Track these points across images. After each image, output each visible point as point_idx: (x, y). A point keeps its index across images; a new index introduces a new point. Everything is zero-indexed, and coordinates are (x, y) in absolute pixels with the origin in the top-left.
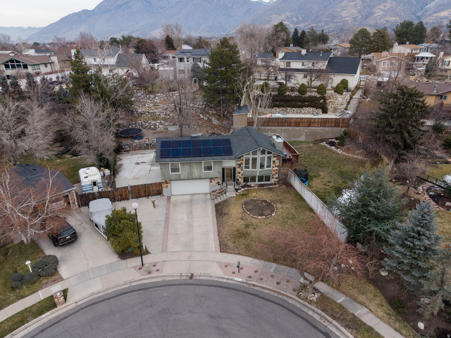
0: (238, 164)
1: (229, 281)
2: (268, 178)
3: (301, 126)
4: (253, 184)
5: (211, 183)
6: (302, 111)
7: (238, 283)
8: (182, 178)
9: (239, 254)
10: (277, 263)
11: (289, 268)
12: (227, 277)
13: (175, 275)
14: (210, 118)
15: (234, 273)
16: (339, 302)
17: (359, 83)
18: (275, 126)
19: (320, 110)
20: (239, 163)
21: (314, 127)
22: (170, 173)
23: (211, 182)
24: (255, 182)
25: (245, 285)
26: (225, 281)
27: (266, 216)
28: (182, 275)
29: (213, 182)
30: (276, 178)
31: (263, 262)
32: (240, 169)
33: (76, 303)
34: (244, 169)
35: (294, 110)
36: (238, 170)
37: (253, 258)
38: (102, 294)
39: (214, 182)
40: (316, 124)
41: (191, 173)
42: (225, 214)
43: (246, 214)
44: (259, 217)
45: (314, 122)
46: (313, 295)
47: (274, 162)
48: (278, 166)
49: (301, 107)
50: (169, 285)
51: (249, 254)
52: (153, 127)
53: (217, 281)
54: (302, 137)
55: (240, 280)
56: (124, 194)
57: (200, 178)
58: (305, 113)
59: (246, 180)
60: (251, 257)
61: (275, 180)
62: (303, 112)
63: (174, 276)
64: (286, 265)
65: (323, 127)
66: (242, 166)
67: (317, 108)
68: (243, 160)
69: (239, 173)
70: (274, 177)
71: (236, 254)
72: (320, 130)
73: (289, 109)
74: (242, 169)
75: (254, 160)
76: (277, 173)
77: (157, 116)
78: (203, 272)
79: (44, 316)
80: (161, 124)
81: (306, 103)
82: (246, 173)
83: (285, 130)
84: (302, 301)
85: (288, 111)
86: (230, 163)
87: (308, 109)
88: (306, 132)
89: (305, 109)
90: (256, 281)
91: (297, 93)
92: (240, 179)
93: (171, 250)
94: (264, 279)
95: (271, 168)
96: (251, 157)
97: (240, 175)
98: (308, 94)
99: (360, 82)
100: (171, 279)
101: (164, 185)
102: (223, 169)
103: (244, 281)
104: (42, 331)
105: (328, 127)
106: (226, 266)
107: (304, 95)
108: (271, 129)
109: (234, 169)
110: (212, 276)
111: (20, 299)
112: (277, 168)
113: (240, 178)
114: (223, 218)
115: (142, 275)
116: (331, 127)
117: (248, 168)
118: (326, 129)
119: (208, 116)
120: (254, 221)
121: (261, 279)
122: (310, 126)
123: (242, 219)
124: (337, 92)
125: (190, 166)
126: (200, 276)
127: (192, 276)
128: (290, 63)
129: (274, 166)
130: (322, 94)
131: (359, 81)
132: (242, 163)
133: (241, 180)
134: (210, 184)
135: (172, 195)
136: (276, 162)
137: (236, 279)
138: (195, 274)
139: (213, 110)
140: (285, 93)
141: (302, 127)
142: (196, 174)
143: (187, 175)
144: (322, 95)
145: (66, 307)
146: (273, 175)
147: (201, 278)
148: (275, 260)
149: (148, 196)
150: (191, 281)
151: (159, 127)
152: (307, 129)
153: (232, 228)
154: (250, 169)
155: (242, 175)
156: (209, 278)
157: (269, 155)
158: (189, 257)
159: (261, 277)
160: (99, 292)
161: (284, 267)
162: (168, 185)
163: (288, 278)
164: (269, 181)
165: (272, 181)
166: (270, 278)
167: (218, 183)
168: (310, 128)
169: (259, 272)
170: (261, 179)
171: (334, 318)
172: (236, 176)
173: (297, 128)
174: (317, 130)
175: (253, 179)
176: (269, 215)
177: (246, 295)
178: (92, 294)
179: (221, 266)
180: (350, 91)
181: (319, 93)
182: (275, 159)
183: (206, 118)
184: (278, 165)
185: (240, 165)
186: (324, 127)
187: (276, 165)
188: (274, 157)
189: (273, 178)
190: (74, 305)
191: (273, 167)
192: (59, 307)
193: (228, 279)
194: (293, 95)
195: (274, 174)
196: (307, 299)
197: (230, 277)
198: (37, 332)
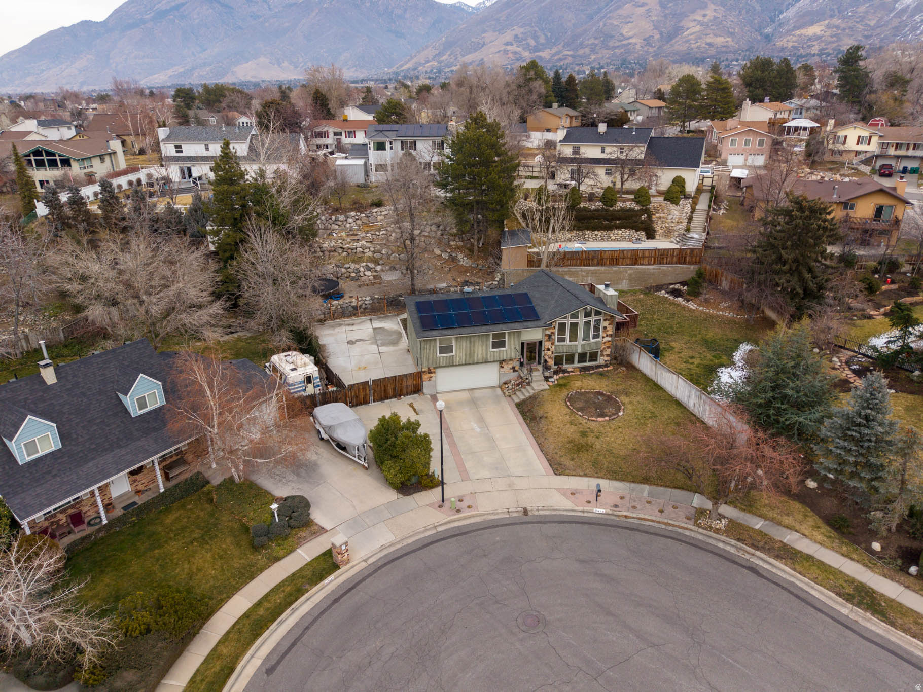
0: (546, 335)
1: (586, 514)
2: (594, 356)
3: (620, 263)
4: (569, 367)
5: (502, 370)
6: (612, 235)
7: (600, 516)
8: (456, 363)
9: (586, 475)
10: (650, 484)
11: (670, 490)
12: (581, 509)
13: (500, 511)
14: (454, 255)
15: (589, 502)
16: (757, 527)
17: (701, 182)
18: (575, 265)
19: (643, 233)
20: (548, 332)
21: (643, 264)
22: (438, 355)
23: (502, 367)
24: (573, 363)
25: (613, 517)
26: (580, 514)
27: (610, 416)
28: (510, 510)
29: (505, 366)
30: (608, 356)
31: (628, 484)
32: (550, 343)
33: (365, 561)
34: (556, 343)
35: (596, 235)
36: (547, 344)
37: (609, 479)
38: (398, 546)
39: (507, 367)
40: (646, 261)
41: (471, 354)
42: (541, 418)
43: (577, 416)
44: (600, 419)
45: (643, 257)
46: (718, 521)
47: (605, 328)
48: (611, 336)
49: (609, 228)
50: (497, 526)
51: (602, 474)
52: (353, 275)
53: (567, 515)
54: (624, 284)
55: (602, 511)
56: (362, 393)
57: (486, 362)
58: (616, 240)
59: (558, 361)
60: (606, 478)
61: (606, 358)
62: (613, 238)
63: (498, 514)
64: (664, 486)
65: (657, 264)
66: (553, 337)
67: (637, 231)
68: (554, 327)
69: (548, 350)
70: (605, 353)
71: (580, 476)
72: (653, 269)
73: (588, 232)
74: (553, 344)
75: (574, 326)
76: (608, 348)
77: (360, 255)
78: (541, 505)
79: (326, 581)
80: (369, 269)
81: (618, 222)
82: (560, 350)
83: (593, 273)
84: (704, 532)
85: (587, 236)
86: (533, 334)
87: (620, 232)
88: (630, 275)
89: (616, 232)
90: (628, 511)
91: (599, 204)
92: (549, 360)
94: (639, 507)
95: (599, 339)
96: (568, 321)
97: (550, 353)
98: (620, 205)
99: (703, 180)
100: (496, 517)
101: (425, 377)
102: (523, 344)
103: (610, 512)
104: (336, 601)
105: (666, 264)
106: (573, 494)
107: (612, 206)
108: (569, 271)
109: (540, 343)
110: (556, 510)
111: (274, 562)
112: (610, 339)
113: (549, 358)
114: (538, 424)
115: (449, 516)
116: (672, 263)
117: (563, 340)
118: (664, 267)
119: (449, 251)
120: (592, 425)
121: (634, 507)
122: (635, 264)
123: (572, 423)
124: (670, 201)
125: (470, 342)
126: (538, 510)
127: (526, 511)
128: (578, 148)
129: (605, 335)
130: (644, 204)
131: (701, 178)
132: (553, 333)
133: (551, 362)
134: (499, 371)
135: (437, 393)
136: (608, 329)
137: (595, 510)
138: (529, 509)
139: (457, 239)
140: (579, 204)
141: (622, 265)
142: (479, 356)
143: (464, 358)
144: (643, 206)
145: (352, 567)
146: (602, 351)
147: (541, 513)
148: (646, 480)
149: (400, 396)
150: (525, 519)
151: (365, 275)
152: (630, 269)
153: (560, 439)
154: (567, 343)
155: (552, 353)
156: (554, 513)
157: (598, 318)
158: (510, 485)
159: (633, 504)
161: (662, 488)
162: (431, 375)
163: (674, 504)
164: (596, 360)
165: (601, 360)
166: (647, 505)
167: (513, 368)
168: (636, 266)
169: (627, 498)
170: (582, 357)
171: (756, 548)
172: (543, 354)
173: (615, 268)
174: (648, 269)
175: (570, 359)
176: (615, 414)
177: (620, 530)
178: (383, 548)
179: (565, 495)
180: (689, 198)
181: (638, 203)
182: (606, 324)
183: (445, 256)
184: (611, 333)
185: (550, 336)
186: (660, 264)
187: (608, 333)
188: (605, 320)
189: (602, 355)
190: (364, 565)
191: (603, 337)
192: (343, 569)
193: (583, 511)
194: (593, 207)
195: (604, 349)
196: (711, 528)
197: (585, 509)
198: (329, 602)
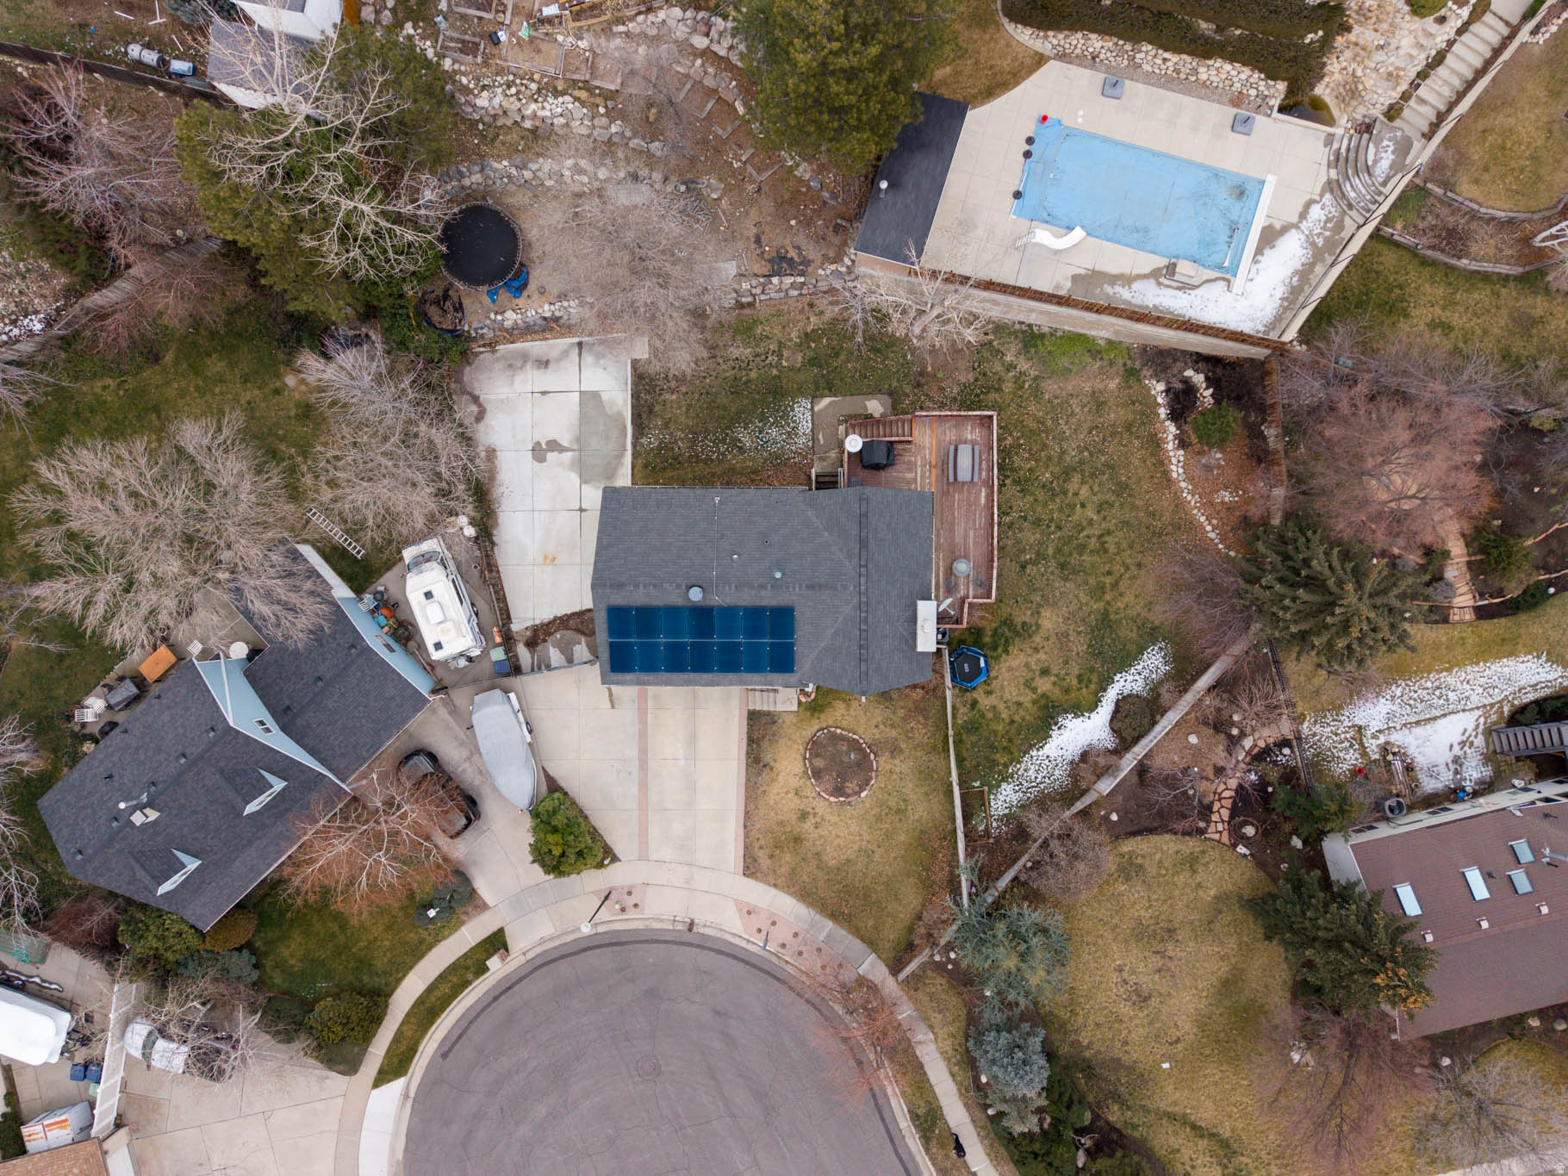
1: (749, 947)
9: (775, 886)
11: (851, 937)
12: (748, 937)
15: (759, 931)
21: (1153, 324)
25: (774, 959)
26: (743, 944)
27: (848, 795)
28: (676, 920)
31: (813, 914)
33: (524, 954)
37: (798, 899)
38: (557, 943)
40: (1162, 322)
43: (809, 782)
44: (832, 799)
50: (657, 941)
51: (792, 890)
53: (731, 943)
60: (795, 898)
63: (662, 921)
67: (1271, 76)
71: (769, 885)
73: (1147, 48)
78: (710, 919)
88: (1120, 328)
89: (1218, 64)
90: (792, 956)
93: (655, 857)
94: (804, 955)
100: (658, 927)
103: (774, 951)
104: (495, 999)
106: (749, 913)
110: (723, 930)
114: (759, 773)
115: (613, 915)
121: (800, 954)
122: (1138, 320)
123: (797, 792)
126: (705, 926)
127: (691, 925)
138: (696, 922)
145: (512, 960)
147: (706, 931)
148: (834, 916)
150: (689, 938)
156: (719, 935)
158: (688, 880)
159: (801, 950)
160: (551, 939)
163: (842, 961)
166: (815, 953)
169: (800, 938)
176: (857, 794)
177: (770, 979)
178: (543, 941)
179: (740, 911)
190: (522, 960)
